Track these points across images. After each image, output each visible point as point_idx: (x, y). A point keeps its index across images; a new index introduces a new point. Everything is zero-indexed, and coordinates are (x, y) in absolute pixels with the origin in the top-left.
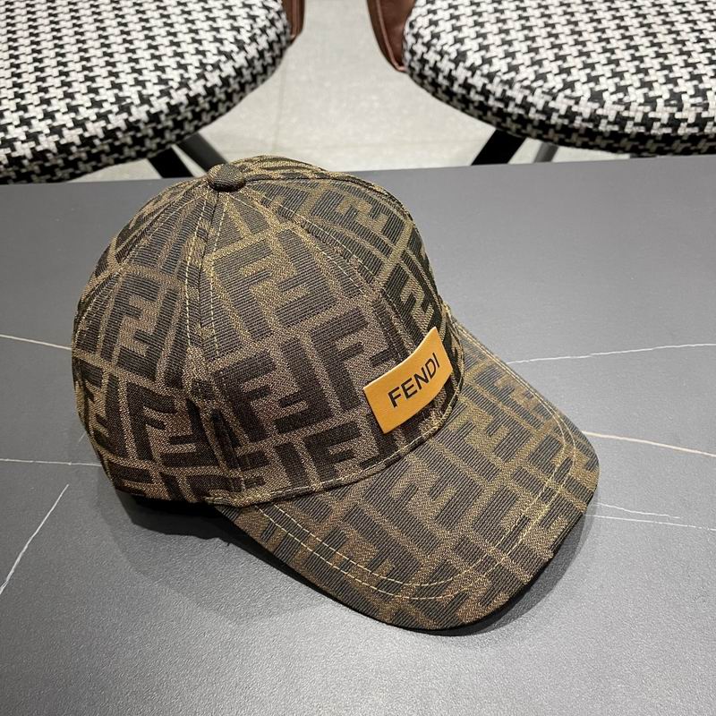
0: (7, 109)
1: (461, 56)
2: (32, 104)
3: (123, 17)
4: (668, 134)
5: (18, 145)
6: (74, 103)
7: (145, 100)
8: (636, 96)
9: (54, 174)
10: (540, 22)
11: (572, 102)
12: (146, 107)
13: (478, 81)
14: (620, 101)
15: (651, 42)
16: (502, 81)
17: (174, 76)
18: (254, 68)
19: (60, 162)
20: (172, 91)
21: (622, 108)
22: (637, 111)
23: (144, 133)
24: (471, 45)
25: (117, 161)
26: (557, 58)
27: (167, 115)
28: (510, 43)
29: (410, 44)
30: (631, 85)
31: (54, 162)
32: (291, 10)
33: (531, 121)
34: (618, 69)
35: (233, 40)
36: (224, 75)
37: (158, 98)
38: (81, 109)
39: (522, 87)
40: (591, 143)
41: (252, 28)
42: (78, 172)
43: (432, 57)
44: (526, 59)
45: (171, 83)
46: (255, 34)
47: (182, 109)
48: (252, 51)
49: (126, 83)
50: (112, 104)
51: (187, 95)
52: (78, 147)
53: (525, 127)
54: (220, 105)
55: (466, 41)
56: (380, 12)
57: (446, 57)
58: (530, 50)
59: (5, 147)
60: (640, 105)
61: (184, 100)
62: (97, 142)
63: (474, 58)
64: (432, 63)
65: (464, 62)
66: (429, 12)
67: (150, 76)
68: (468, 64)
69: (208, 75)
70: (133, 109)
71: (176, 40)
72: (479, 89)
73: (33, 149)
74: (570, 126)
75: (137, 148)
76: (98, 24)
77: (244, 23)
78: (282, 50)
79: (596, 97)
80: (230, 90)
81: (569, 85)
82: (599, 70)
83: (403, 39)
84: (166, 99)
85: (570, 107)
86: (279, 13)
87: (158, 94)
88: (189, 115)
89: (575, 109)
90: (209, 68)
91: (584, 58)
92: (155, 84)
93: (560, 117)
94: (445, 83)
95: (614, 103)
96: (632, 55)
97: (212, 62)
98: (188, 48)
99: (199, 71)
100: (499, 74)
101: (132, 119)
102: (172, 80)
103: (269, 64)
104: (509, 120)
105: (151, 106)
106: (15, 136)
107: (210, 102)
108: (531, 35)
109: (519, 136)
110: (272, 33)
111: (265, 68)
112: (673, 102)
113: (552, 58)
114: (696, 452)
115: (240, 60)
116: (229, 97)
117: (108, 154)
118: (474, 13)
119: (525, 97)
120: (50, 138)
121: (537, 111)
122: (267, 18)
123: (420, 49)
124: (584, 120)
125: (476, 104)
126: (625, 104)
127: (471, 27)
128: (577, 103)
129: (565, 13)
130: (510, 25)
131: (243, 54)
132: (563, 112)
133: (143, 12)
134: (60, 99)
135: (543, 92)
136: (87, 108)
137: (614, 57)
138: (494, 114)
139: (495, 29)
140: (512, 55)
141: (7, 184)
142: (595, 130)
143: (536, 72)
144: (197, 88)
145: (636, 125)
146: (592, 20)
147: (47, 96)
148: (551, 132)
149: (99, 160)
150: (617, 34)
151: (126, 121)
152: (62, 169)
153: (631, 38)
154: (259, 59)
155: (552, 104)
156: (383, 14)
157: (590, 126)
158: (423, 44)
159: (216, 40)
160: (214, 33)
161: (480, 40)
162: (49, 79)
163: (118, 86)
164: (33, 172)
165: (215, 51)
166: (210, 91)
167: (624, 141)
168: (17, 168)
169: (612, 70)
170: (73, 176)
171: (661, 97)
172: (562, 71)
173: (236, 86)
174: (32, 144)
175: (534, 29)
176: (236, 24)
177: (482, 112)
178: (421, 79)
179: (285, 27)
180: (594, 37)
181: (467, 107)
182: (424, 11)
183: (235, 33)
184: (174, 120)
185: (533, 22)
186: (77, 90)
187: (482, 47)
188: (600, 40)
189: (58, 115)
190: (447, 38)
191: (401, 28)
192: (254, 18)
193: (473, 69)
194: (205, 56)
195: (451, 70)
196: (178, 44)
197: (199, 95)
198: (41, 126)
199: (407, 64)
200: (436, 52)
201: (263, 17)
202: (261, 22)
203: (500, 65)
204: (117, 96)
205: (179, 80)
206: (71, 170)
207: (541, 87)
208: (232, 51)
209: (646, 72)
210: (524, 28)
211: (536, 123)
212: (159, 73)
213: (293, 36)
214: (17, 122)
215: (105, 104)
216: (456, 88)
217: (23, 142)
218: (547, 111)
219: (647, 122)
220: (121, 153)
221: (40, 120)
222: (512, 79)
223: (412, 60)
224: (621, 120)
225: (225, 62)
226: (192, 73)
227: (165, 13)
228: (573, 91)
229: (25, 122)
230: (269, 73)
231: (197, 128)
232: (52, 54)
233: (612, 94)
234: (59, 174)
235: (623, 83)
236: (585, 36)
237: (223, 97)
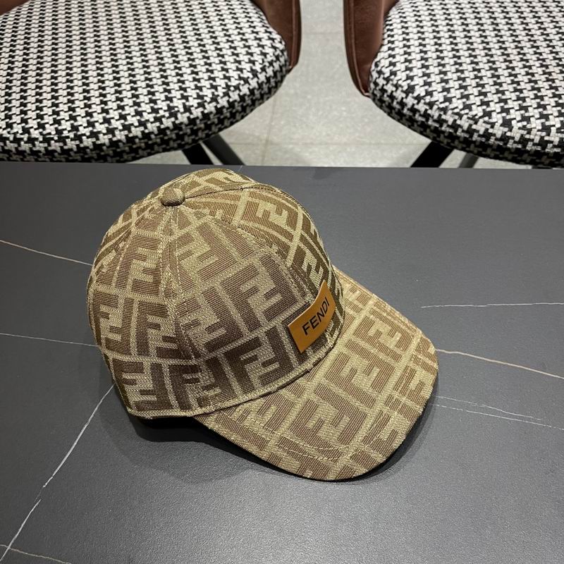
0: (95, 112)
1: (411, 89)
2: (111, 109)
3: (175, 50)
4: (558, 153)
5: (101, 136)
6: (140, 109)
7: (187, 109)
8: (536, 124)
9: (122, 157)
10: (470, 67)
11: (489, 126)
12: (187, 114)
13: (422, 107)
14: (524, 128)
15: (550, 85)
16: (439, 108)
17: (208, 93)
18: (262, 89)
19: (127, 149)
20: (206, 104)
21: (525, 132)
22: (536, 135)
23: (185, 132)
24: (418, 81)
25: (165, 150)
26: (481, 94)
27: (201, 120)
28: (447, 81)
29: (374, 78)
30: (533, 116)
31: (123, 149)
32: (291, 49)
33: (458, 137)
34: (525, 104)
35: (249, 70)
36: (241, 94)
37: (196, 108)
38: (144, 114)
39: (453, 113)
40: (501, 156)
41: (263, 62)
42: (138, 156)
43: (389, 88)
44: (458, 93)
45: (205, 98)
46: (265, 66)
47: (212, 116)
48: (262, 77)
49: (175, 97)
50: (165, 111)
51: (216, 107)
52: (140, 139)
53: (453, 142)
54: (237, 114)
55: (415, 78)
56: (354, 55)
57: (400, 89)
58: (461, 87)
59: (92, 137)
60: (538, 131)
61: (213, 110)
62: (153, 136)
63: (420, 91)
64: (389, 92)
65: (413, 93)
66: (390, 56)
67: (192, 93)
68: (415, 95)
69: (231, 94)
70: (179, 115)
71: (210, 68)
72: (422, 113)
73: (110, 139)
74: (486, 143)
75: (179, 142)
76: (157, 55)
77: (258, 58)
78: (283, 77)
79: (507, 123)
80: (245, 104)
81: (488, 114)
82: (510, 104)
83: (370, 74)
84: (201, 109)
85: (487, 130)
86: (282, 51)
87: (196, 105)
88: (216, 121)
89: (491, 131)
90: (232, 89)
91: (500, 95)
92: (194, 98)
93: (479, 136)
94: (398, 107)
95: (519, 128)
96: (535, 95)
97: (234, 84)
98: (219, 74)
99: (224, 90)
100: (437, 103)
101: (177, 122)
102: (206, 96)
103: (272, 87)
104: (442, 136)
105: (191, 113)
106: (99, 130)
107: (231, 112)
108: (463, 76)
109: (448, 148)
110: (276, 65)
111: (270, 89)
112: (562, 130)
113: (476, 94)
114: (557, 376)
115: (254, 83)
116: (244, 109)
117: (159, 145)
118: (422, 59)
119: (455, 121)
120: (122, 133)
121: (463, 131)
122: (274, 54)
123: (381, 82)
124: (496, 139)
125: (419, 123)
126: (528, 129)
127: (419, 68)
128: (492, 127)
129: (489, 62)
130: (448, 68)
131: (256, 79)
132: (481, 133)
133: (189, 48)
134: (131, 107)
135: (468, 118)
136: (149, 113)
137: (522, 95)
138: (431, 131)
139: (436, 70)
140: (448, 90)
141: (91, 162)
142: (504, 146)
143: (464, 103)
144: (223, 102)
145: (534, 144)
146: (508, 68)
147: (122, 104)
148: (472, 146)
149: (153, 149)
150: (526, 79)
151: (174, 123)
152: (128, 153)
153: (536, 82)
154: (266, 84)
155: (474, 127)
156: (357, 56)
157: (501, 144)
158: (384, 78)
159: (238, 69)
160: (237, 64)
161: (425, 78)
162: (124, 92)
163: (171, 99)
164: (108, 155)
165: (237, 77)
166: (231, 105)
167: (525, 156)
168: (98, 152)
169: (520, 105)
170: (134, 159)
171: (554, 126)
172: (483, 103)
173: (249, 102)
174: (110, 136)
175: (465, 72)
176: (252, 59)
177: (423, 129)
178: (380, 103)
179: (286, 61)
180: (509, 80)
181: (413, 125)
182: (386, 55)
183: (251, 65)
184: (205, 124)
185: (464, 67)
186: (142, 100)
187: (426, 84)
188: (513, 82)
189: (128, 117)
190: (402, 76)
191: (369, 66)
192: (265, 55)
193: (418, 98)
194: (230, 80)
195: (402, 98)
196: (212, 72)
197: (223, 107)
198: (117, 124)
199: (371, 92)
200: (392, 85)
201: (272, 54)
202: (270, 58)
203: (438, 97)
204: (168, 106)
205: (211, 96)
206: (133, 155)
207: (467, 114)
208: (248, 78)
209: (544, 107)
210: (457, 71)
211: (461, 139)
212: (198, 91)
213: (291, 67)
214: (101, 121)
215: (160, 111)
216: (405, 111)
217: (104, 134)
218: (470, 131)
219: (543, 143)
220: (168, 144)
221: (117, 120)
222: (447, 107)
223: (375, 89)
224: (523, 141)
225: (243, 85)
226: (220, 92)
227: (204, 49)
228: (490, 118)
229: (107, 121)
230: (272, 93)
231: (220, 130)
232: (126, 74)
233: (518, 122)
234: (125, 157)
235: (527, 115)
236: (502, 79)
237: (240, 109)
